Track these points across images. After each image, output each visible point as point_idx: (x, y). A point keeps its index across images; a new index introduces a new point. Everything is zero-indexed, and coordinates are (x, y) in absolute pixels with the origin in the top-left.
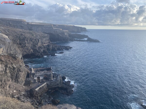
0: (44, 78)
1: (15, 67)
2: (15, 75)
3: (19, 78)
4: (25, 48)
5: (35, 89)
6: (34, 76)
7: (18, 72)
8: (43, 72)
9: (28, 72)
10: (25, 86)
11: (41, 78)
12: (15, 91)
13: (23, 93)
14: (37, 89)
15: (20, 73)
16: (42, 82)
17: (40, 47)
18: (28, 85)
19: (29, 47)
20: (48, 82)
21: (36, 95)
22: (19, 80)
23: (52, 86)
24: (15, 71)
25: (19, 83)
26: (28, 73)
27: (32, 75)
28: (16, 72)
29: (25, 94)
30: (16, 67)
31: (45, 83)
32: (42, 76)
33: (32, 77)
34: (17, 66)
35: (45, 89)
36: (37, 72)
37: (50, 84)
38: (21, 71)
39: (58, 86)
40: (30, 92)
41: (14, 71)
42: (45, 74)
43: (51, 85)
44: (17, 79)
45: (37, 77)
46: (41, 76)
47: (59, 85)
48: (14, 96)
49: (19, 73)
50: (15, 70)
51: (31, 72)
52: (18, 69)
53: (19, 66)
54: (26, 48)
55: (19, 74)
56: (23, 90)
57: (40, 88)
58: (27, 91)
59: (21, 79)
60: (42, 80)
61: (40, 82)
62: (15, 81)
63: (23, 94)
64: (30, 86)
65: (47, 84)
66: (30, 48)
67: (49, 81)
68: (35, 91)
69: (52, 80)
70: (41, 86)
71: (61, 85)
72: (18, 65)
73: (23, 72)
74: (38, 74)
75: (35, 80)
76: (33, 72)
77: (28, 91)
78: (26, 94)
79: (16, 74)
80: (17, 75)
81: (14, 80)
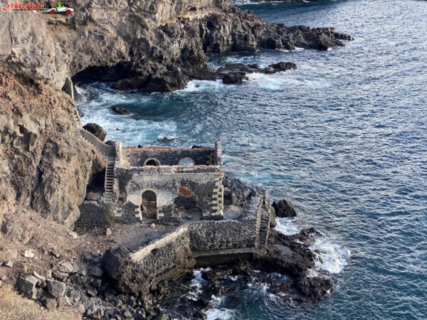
0: (176, 201)
1: (31, 133)
2: (35, 173)
3: (50, 187)
4: (87, 34)
5: (131, 255)
6: (128, 187)
7: (48, 156)
8: (174, 168)
9: (96, 163)
10: (80, 234)
11: (163, 200)
12: (32, 255)
13: (70, 267)
14: (138, 256)
15: (57, 163)
16: (169, 222)
17: (166, 30)
18: (96, 230)
19: (108, 27)
20: (199, 226)
21: (134, 287)
22: (50, 202)
23: (217, 247)
24: (34, 154)
25: (50, 216)
26: (99, 166)
27: (116, 181)
28: (39, 157)
29: (81, 275)
30: (35, 131)
31: (182, 230)
32: (170, 189)
33: (116, 187)
34: (43, 127)
35: (182, 260)
36: (141, 164)
37: (208, 234)
38: (60, 152)
39: (248, 250)
40: (101, 268)
41: (27, 149)
42: (183, 183)
43: (213, 240)
44: (42, 192)
45: (142, 191)
46: (163, 187)
47: (256, 244)
48: (27, 279)
49: (50, 165)
50: (31, 149)
51: (112, 165)
52: (50, 141)
53: (52, 129)
54: (90, 32)
55: (53, 170)
56: (69, 251)
57: (154, 251)
58: (89, 257)
59: (60, 193)
60: (166, 210)
61: (157, 222)
62: (31, 204)
63: (71, 274)
64: (105, 234)
65: (192, 235)
66: (112, 33)
67: (202, 219)
68: (126, 263)
69: (220, 218)
70: (159, 243)
71: (266, 245)
72: (49, 122)
73: (74, 159)
74: (146, 178)
75: (131, 207)
76: (123, 163)
77: (96, 260)
78: (84, 273)
79: (35, 165)
80: (40, 173)
81: (29, 199)
